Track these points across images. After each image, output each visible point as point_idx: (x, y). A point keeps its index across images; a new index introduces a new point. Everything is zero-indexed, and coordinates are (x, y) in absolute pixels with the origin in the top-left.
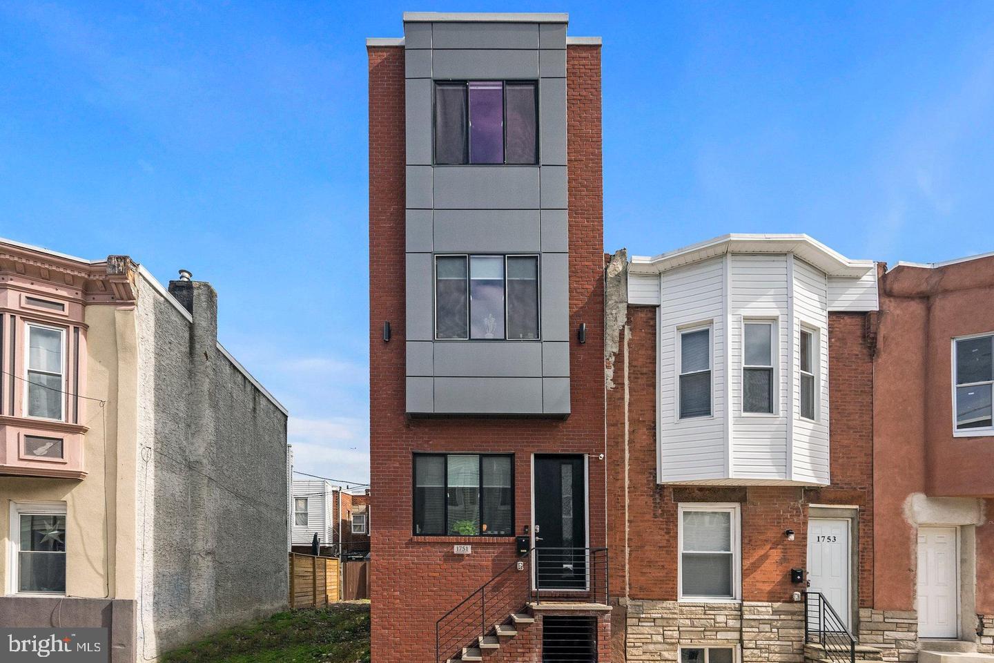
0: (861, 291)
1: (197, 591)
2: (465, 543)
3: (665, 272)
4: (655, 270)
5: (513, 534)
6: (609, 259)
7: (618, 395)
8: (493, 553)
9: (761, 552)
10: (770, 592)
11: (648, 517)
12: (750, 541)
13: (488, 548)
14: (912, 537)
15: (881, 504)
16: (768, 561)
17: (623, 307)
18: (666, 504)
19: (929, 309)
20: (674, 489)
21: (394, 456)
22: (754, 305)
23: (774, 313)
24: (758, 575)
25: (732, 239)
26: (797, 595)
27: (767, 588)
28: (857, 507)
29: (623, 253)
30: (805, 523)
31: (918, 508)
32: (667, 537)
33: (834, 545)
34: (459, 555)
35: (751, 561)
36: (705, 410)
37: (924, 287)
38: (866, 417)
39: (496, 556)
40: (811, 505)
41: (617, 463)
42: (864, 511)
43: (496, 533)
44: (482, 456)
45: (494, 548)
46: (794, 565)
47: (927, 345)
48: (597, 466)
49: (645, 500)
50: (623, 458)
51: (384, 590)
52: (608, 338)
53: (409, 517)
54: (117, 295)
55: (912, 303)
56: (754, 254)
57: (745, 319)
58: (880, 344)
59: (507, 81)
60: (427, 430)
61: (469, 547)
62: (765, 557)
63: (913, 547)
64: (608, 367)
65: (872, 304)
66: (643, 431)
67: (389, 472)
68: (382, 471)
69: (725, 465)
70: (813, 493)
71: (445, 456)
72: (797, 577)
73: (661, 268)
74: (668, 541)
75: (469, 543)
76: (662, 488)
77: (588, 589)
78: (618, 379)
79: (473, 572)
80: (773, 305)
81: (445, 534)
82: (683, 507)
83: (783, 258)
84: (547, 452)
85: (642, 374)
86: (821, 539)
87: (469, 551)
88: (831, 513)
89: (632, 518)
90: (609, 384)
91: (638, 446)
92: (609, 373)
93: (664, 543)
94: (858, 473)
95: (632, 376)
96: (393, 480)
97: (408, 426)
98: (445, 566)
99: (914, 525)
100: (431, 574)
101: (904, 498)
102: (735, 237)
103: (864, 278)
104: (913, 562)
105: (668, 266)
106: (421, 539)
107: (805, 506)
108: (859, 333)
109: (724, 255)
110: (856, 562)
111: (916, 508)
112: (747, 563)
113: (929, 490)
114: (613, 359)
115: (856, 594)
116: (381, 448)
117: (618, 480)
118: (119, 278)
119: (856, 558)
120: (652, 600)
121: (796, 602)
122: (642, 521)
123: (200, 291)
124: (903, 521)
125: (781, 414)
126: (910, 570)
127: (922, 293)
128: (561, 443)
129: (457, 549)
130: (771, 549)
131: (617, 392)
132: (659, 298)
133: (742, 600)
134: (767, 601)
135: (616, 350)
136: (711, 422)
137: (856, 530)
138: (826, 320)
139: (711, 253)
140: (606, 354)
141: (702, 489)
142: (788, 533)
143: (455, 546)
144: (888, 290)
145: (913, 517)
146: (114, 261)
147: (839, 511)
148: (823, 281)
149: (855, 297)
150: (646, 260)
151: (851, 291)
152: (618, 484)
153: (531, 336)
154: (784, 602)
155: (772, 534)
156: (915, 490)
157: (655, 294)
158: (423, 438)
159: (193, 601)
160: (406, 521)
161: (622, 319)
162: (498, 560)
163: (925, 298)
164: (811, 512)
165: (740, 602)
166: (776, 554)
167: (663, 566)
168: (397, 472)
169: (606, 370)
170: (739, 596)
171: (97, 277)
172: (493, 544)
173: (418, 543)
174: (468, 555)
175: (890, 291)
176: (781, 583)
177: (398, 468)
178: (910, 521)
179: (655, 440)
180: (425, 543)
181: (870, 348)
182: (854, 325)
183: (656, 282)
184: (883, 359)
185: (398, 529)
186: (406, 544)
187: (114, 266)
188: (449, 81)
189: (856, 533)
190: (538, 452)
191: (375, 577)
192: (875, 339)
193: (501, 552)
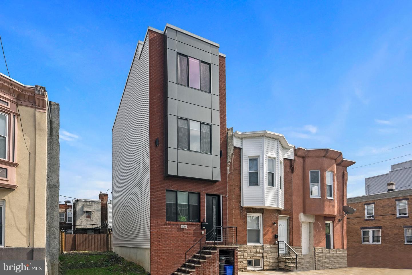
0: (290, 153)
1: (53, 244)
2: (184, 225)
3: (245, 138)
4: (242, 137)
5: (199, 222)
6: (228, 130)
7: (231, 176)
8: (193, 228)
9: (268, 229)
10: (270, 241)
11: (239, 217)
12: (265, 225)
13: (192, 226)
14: (301, 225)
15: (294, 216)
16: (269, 232)
17: (232, 146)
18: (244, 213)
19: (304, 161)
20: (246, 208)
21: (159, 190)
22: (269, 153)
23: (275, 156)
24: (267, 236)
25: (267, 132)
26: (277, 242)
27: (269, 240)
28: (289, 216)
29: (232, 129)
30: (278, 221)
31: (302, 217)
32: (244, 224)
33: (283, 227)
34: (182, 229)
35: (265, 232)
36: (257, 184)
37: (304, 155)
38: (291, 190)
39: (195, 229)
40: (279, 215)
41: (231, 199)
42: (290, 217)
43: (193, 221)
44: (189, 193)
45: (194, 227)
46: (275, 233)
47: (304, 171)
48: (225, 199)
49: (238, 211)
50: (232, 197)
51: (156, 242)
52: (228, 156)
53: (165, 214)
54: (37, 104)
55: (301, 159)
56: (270, 138)
57: (268, 157)
58: (294, 170)
59: (201, 61)
60: (171, 181)
61: (186, 226)
62: (268, 231)
63: (301, 228)
64: (228, 166)
65: (292, 158)
66: (237, 189)
67: (157, 196)
68: (155, 196)
69: (263, 201)
70: (279, 211)
71: (176, 192)
72: (276, 237)
73: (244, 136)
74: (244, 225)
75: (186, 225)
76: (242, 208)
77: (222, 241)
78: (230, 170)
79: (187, 235)
80: (274, 154)
81: (177, 221)
82: (248, 214)
83: (276, 140)
84: (210, 193)
85: (237, 170)
86: (280, 225)
87: (186, 228)
88: (283, 218)
89: (234, 217)
90: (228, 172)
91: (236, 194)
92: (228, 168)
93: (243, 226)
94: (289, 206)
95: (234, 170)
96: (159, 199)
97: (164, 179)
98: (178, 233)
99: (301, 222)
100: (173, 236)
101: (299, 214)
102: (268, 132)
103: (291, 150)
104: (301, 233)
105: (246, 136)
106: (169, 222)
107: (278, 215)
108: (289, 165)
109: (263, 136)
110: (288, 232)
111: (301, 217)
112: (264, 232)
113: (304, 212)
114: (229, 164)
115: (289, 242)
116: (155, 187)
117: (231, 204)
118: (41, 97)
119: (289, 231)
120: (240, 244)
121: (276, 244)
122: (237, 218)
123: (55, 107)
124: (299, 221)
125: (277, 187)
126: (300, 235)
127: (303, 156)
128: (215, 190)
129: (182, 227)
130: (270, 228)
131: (230, 175)
132: (242, 145)
133: (263, 244)
134: (269, 244)
135: (230, 161)
136: (258, 188)
137: (288, 223)
138: (283, 160)
139: (259, 135)
140: (228, 162)
141: (253, 209)
142: (274, 223)
143: (181, 226)
144: (296, 154)
145: (301, 220)
146: (38, 88)
147: (285, 217)
148: (282, 148)
149: (289, 155)
150: (240, 133)
151: (288, 153)
152: (231, 206)
153: (208, 152)
154: (273, 244)
155: (270, 223)
156: (301, 212)
157: (241, 144)
158: (170, 184)
159: (51, 249)
160: (164, 215)
161: (232, 151)
162: (195, 231)
163: (303, 158)
164: (279, 217)
165: (262, 244)
166: (271, 230)
167: (243, 233)
168: (160, 196)
169: (227, 167)
170: (262, 243)
171: (27, 93)
172: (194, 225)
173: (168, 224)
174: (185, 229)
175: (297, 154)
176: (272, 239)
177: (161, 195)
178: (300, 221)
179: (241, 192)
180: (171, 224)
181: (291, 170)
182: (288, 162)
183: (241, 140)
184: (294, 173)
185: (161, 218)
186: (164, 224)
187: (39, 91)
188: (182, 54)
189: (289, 224)
190: (207, 193)
191: (152, 237)
192: (293, 168)
193: (196, 228)
